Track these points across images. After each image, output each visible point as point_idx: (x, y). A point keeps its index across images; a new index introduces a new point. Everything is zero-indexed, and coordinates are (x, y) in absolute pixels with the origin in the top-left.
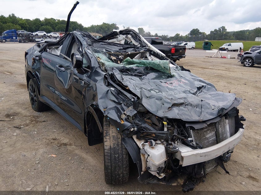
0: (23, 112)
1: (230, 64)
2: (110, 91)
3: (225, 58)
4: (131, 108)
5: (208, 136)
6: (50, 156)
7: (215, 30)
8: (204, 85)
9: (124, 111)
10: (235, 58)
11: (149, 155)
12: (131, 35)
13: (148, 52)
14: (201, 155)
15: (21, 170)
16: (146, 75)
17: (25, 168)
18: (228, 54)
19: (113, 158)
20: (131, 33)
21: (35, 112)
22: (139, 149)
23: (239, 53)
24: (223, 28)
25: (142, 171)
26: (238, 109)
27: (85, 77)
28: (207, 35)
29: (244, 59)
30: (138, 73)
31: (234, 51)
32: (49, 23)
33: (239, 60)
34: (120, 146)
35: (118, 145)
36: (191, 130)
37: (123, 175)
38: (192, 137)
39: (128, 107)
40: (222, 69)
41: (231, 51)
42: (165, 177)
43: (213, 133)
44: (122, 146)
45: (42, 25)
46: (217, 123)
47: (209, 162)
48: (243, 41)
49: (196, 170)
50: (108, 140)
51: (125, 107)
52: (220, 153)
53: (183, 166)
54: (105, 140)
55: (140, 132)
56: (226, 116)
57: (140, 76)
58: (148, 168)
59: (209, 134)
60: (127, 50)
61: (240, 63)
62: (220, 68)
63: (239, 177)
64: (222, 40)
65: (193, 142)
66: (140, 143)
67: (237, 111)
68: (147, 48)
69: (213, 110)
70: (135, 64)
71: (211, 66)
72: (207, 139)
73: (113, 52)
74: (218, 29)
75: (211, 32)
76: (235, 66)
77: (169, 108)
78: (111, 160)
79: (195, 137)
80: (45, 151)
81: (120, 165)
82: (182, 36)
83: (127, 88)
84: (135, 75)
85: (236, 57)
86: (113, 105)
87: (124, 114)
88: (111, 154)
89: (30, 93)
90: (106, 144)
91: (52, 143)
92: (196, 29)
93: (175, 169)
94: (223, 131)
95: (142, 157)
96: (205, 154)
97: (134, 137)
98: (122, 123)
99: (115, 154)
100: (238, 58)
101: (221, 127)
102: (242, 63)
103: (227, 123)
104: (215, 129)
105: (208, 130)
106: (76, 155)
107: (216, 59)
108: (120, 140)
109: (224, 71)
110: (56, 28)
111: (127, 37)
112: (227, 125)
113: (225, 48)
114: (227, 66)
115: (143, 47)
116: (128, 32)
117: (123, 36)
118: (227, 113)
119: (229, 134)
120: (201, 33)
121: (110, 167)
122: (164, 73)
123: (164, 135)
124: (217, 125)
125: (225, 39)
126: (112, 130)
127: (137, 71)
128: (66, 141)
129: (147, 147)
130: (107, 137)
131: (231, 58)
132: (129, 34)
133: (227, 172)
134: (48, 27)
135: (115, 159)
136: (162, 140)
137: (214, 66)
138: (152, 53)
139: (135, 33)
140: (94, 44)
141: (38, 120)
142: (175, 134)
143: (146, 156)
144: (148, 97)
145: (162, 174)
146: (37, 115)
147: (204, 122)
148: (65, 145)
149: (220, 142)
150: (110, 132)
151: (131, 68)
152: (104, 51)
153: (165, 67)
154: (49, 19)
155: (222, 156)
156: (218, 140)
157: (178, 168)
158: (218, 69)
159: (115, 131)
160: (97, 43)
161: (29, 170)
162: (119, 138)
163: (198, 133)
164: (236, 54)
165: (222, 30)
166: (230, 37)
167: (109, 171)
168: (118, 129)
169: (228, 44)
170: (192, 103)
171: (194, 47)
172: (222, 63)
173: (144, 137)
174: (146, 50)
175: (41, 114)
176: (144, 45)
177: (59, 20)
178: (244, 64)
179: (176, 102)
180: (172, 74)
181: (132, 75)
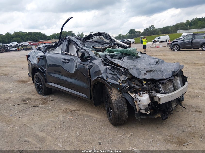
0: (33, 97)
1: (163, 51)
2: (107, 69)
3: (158, 47)
4: (123, 76)
5: (169, 87)
6: (69, 118)
7: (147, 29)
8: (159, 60)
9: (119, 78)
10: (165, 47)
11: (140, 101)
12: (103, 35)
13: (117, 45)
14: (169, 97)
15: (55, 128)
16: (123, 58)
17: (56, 126)
18: (160, 45)
19: (118, 106)
20: (103, 34)
21: (42, 96)
22: (133, 98)
23: (167, 43)
24: (153, 26)
25: (137, 111)
26: (182, 71)
27: (87, 63)
28: (141, 33)
29: (173, 46)
30: (118, 57)
31: (163, 42)
32: (19, 35)
33: (169, 47)
34: (121, 98)
35: (120, 98)
36: (160, 85)
37: (125, 116)
38: (161, 89)
39: (121, 76)
40: (159, 55)
41: (161, 42)
42: (150, 113)
43: (172, 85)
44: (122, 99)
45: (13, 38)
46: (173, 80)
47: (174, 101)
48: (168, 34)
49: (167, 106)
50: (114, 96)
51: (119, 76)
52: (178, 96)
53: (161, 104)
54: (111, 96)
55: (132, 89)
56: (177, 75)
57: (120, 59)
58: (140, 109)
59: (170, 86)
60: (104, 45)
61: (170, 49)
62: (157, 54)
63: (190, 112)
64: (153, 35)
65: (162, 91)
66: (133, 95)
67: (183, 72)
68: (116, 43)
69: (169, 72)
70: (115, 52)
71: (151, 53)
72: (169, 89)
73: (97, 47)
74: (149, 28)
75: (144, 30)
76: (167, 52)
77: (145, 73)
78: (117, 107)
79: (163, 88)
80: (63, 116)
81: (123, 109)
82: (123, 35)
83: (118, 65)
84: (117, 59)
85: (166, 45)
86: (111, 76)
87: (120, 80)
88: (117, 104)
89: (35, 84)
90: (112, 98)
91: (65, 111)
92: (133, 29)
93: (155, 108)
94: (177, 84)
95: (135, 103)
96: (171, 96)
97: (129, 92)
98: (121, 84)
99: (119, 103)
100: (167, 46)
101: (175, 82)
102: (172, 49)
103: (178, 79)
104: (172, 83)
105: (169, 84)
106: (86, 115)
107: (152, 48)
108: (120, 95)
109: (161, 56)
110: (25, 39)
111: (100, 37)
112: (178, 81)
113: (157, 41)
114: (162, 52)
115: (113, 42)
116: (101, 34)
117: (97, 37)
118: (177, 73)
119: (180, 86)
120: (137, 32)
121: (117, 112)
122: (133, 56)
123: (147, 88)
124: (173, 81)
125: (155, 34)
126: (114, 90)
127: (118, 56)
128: (74, 109)
129: (138, 97)
130: (112, 95)
131: (162, 47)
132: (101, 35)
133: (184, 108)
134: (18, 38)
135: (120, 106)
136: (146, 91)
137: (152, 53)
138: (120, 45)
139: (105, 34)
140: (85, 43)
141: (47, 100)
142: (152, 87)
143: (138, 102)
144: (131, 69)
145: (149, 111)
146: (45, 97)
147: (166, 79)
148: (75, 111)
149: (177, 90)
150: (113, 92)
151: (114, 54)
152: (92, 47)
153: (134, 52)
154: (18, 32)
155: (179, 98)
156: (175, 89)
157: (156, 107)
158: (156, 55)
159: (116, 91)
160: (86, 42)
161: (60, 127)
162: (119, 94)
163: (164, 86)
164: (165, 44)
165: (152, 28)
166: (158, 32)
167: (117, 114)
168: (118, 89)
169: (158, 37)
170: (157, 70)
171: (134, 42)
172: (157, 51)
173: (134, 91)
174: (116, 44)
175: (47, 96)
176: (113, 41)
177: (26, 32)
178: (173, 50)
179: (148, 70)
180: (139, 56)
181: (115, 59)
